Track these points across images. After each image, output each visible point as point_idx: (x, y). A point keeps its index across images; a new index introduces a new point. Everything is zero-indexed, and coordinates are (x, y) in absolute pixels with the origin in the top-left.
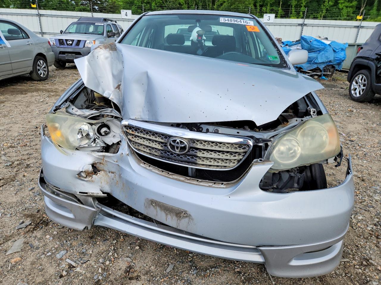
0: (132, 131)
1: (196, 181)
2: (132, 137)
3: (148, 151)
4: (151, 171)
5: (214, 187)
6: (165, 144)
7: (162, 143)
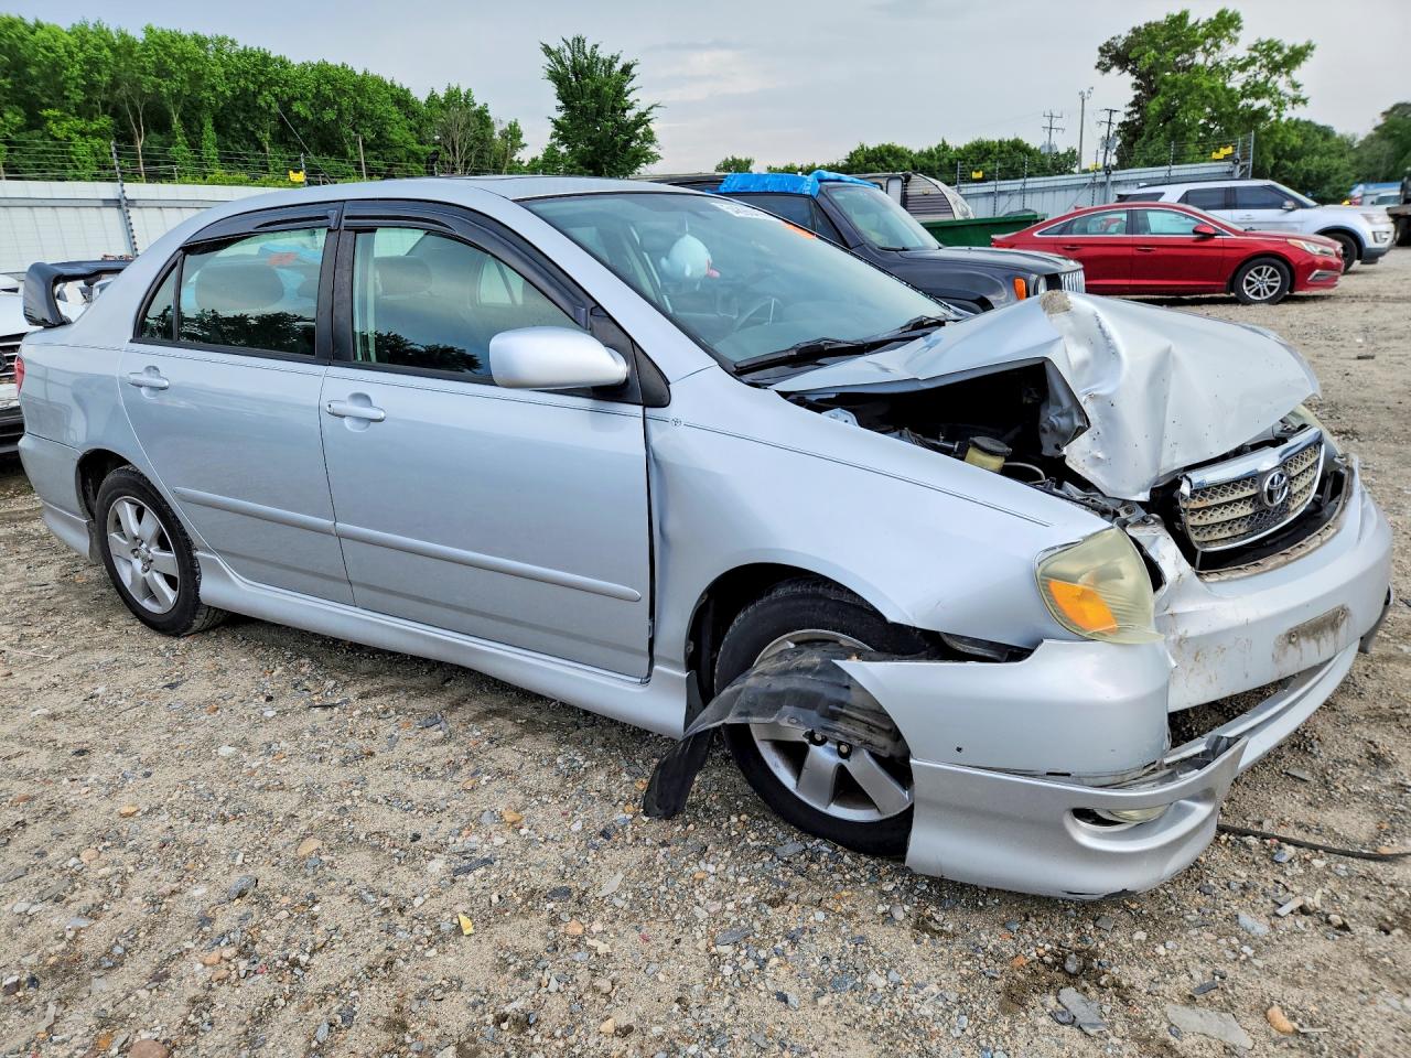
0: (1200, 500)
1: (1298, 549)
2: (1200, 518)
3: (1229, 534)
4: (1228, 580)
5: (1328, 540)
6: (1254, 499)
7: (1248, 498)
